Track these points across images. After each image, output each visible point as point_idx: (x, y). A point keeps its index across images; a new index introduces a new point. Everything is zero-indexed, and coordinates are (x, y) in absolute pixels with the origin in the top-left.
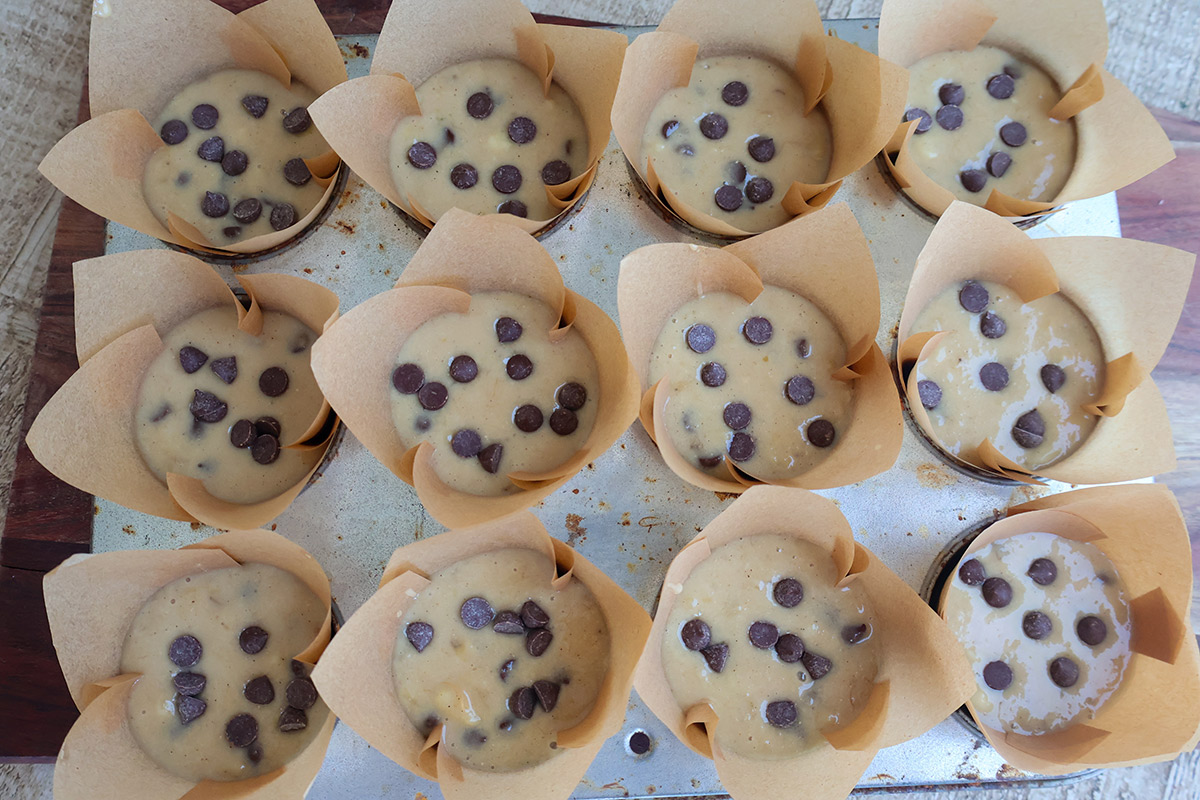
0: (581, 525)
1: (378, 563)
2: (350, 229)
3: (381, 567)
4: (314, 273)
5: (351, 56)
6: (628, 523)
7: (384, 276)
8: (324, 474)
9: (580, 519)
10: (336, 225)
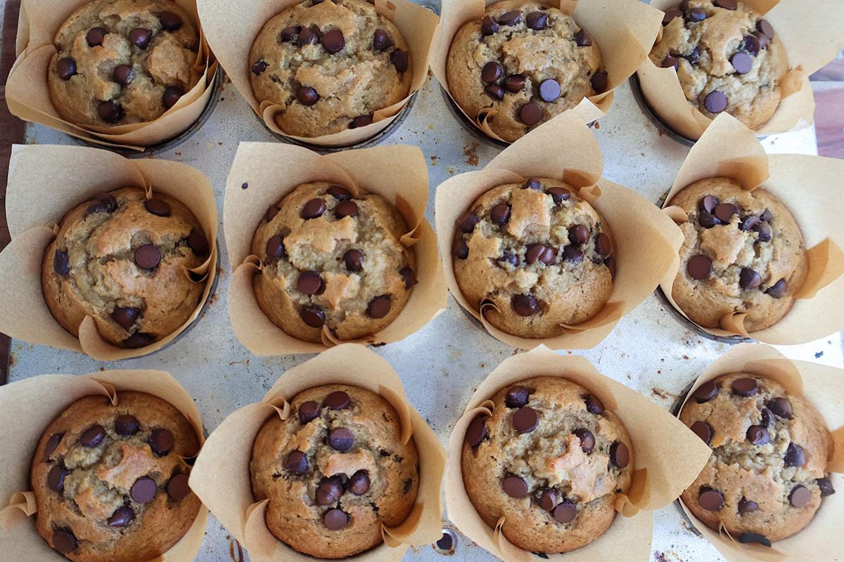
0: (467, 158)
1: (614, 137)
2: (656, 392)
3: (612, 134)
4: (680, 356)
5: (668, 552)
6: (432, 158)
7: (626, 352)
8: (658, 199)
9: (468, 162)
10: (667, 396)
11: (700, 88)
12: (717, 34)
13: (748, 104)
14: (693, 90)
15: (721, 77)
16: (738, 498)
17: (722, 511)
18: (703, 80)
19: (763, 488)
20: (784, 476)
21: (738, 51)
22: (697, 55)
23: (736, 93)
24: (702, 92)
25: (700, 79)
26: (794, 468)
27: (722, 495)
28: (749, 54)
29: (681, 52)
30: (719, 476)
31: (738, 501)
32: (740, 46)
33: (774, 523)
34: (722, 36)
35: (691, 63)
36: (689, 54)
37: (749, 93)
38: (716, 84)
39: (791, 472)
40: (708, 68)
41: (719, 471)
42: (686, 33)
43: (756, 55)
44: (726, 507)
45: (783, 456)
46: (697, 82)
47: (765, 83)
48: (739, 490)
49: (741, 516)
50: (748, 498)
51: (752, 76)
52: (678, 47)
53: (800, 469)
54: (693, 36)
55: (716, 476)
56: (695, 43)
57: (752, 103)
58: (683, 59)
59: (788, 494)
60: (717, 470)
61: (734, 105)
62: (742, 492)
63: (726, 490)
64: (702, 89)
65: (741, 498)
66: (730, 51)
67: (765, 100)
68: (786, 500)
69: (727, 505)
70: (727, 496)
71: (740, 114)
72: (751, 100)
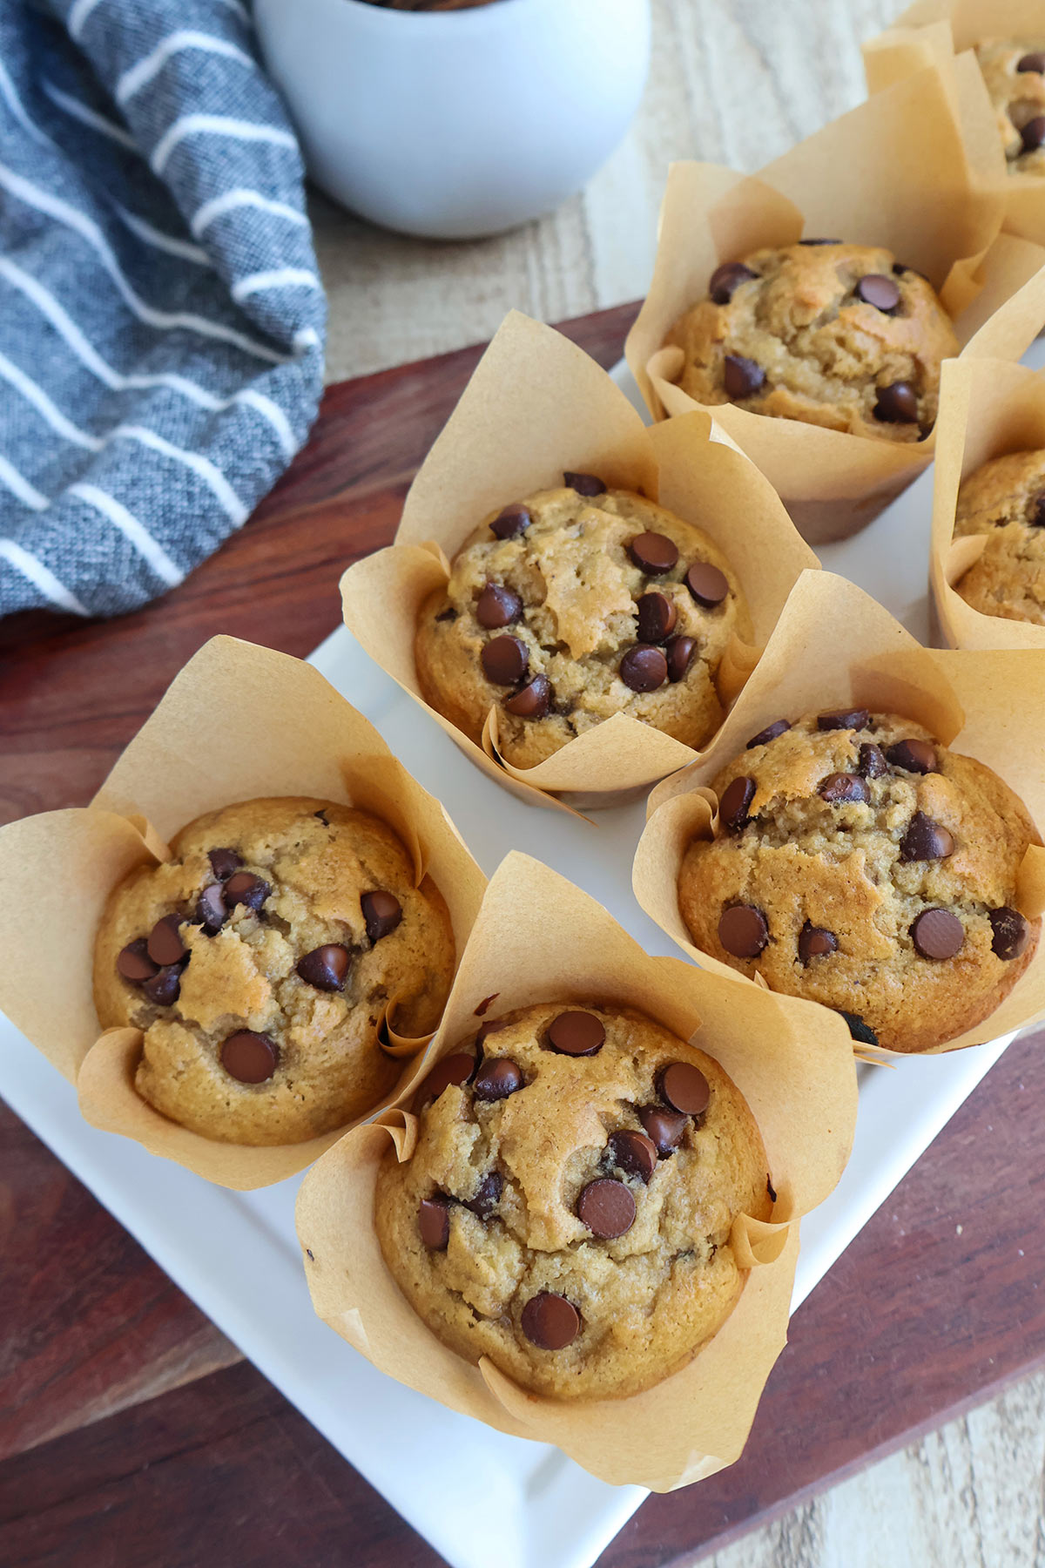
11: (506, 1287)
12: (535, 1139)
13: (640, 1316)
14: (486, 1293)
15: (560, 1252)
16: (795, 922)
17: (765, 955)
18: (509, 1267)
19: (843, 893)
20: (900, 880)
21: (599, 1173)
22: (493, 1200)
23: (602, 1289)
24: (515, 1296)
25: (501, 1265)
26: (921, 865)
27: (764, 915)
28: (625, 1178)
29: (454, 1192)
30: (756, 873)
31: (796, 930)
32: (604, 1159)
33: (876, 986)
34: (547, 1145)
35: (480, 1219)
36: (471, 1197)
37: (639, 1283)
38: (548, 1274)
39: (914, 874)
40: (522, 1232)
41: (759, 862)
42: (465, 1138)
43: (646, 1180)
44: (772, 945)
45: (897, 836)
46: (492, 1277)
47: (684, 1248)
48: (795, 901)
49: (806, 966)
50: (817, 919)
51: (644, 1235)
52: (445, 1179)
53: (937, 869)
54: (482, 1143)
55: (752, 873)
56: (487, 1164)
57: (653, 1308)
58: (459, 1209)
59: (910, 921)
60: (755, 862)
61: (601, 1321)
62: (803, 906)
63: (770, 903)
64: (513, 1288)
65: (801, 920)
66: (576, 1177)
67: (683, 1298)
68: (905, 936)
69: (771, 937)
70: (774, 918)
71: (621, 1345)
72: (648, 1301)
